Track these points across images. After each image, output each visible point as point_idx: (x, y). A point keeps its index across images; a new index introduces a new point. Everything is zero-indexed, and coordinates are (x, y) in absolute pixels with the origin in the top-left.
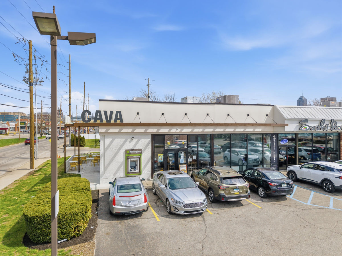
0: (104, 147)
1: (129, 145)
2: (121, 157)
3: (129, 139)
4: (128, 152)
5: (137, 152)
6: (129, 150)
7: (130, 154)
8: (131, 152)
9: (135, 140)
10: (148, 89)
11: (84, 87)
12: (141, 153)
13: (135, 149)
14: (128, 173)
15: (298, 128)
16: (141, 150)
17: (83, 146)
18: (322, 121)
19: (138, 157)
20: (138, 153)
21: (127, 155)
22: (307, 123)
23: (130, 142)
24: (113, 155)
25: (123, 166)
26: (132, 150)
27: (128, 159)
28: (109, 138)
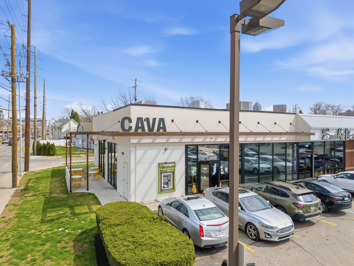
0: (136, 160)
1: (162, 158)
2: (154, 172)
3: (163, 151)
4: (161, 166)
5: (171, 165)
6: (162, 163)
7: (163, 167)
8: (164, 165)
9: (169, 151)
10: (135, 91)
11: (44, 85)
12: (175, 166)
13: (168, 161)
14: (162, 190)
15: (321, 137)
16: (174, 163)
17: (53, 155)
18: (339, 130)
19: (172, 171)
20: (172, 167)
21: (160, 169)
22: (327, 132)
23: (163, 154)
24: (145, 170)
25: (155, 182)
26: (166, 163)
27: (161, 173)
28: (141, 150)
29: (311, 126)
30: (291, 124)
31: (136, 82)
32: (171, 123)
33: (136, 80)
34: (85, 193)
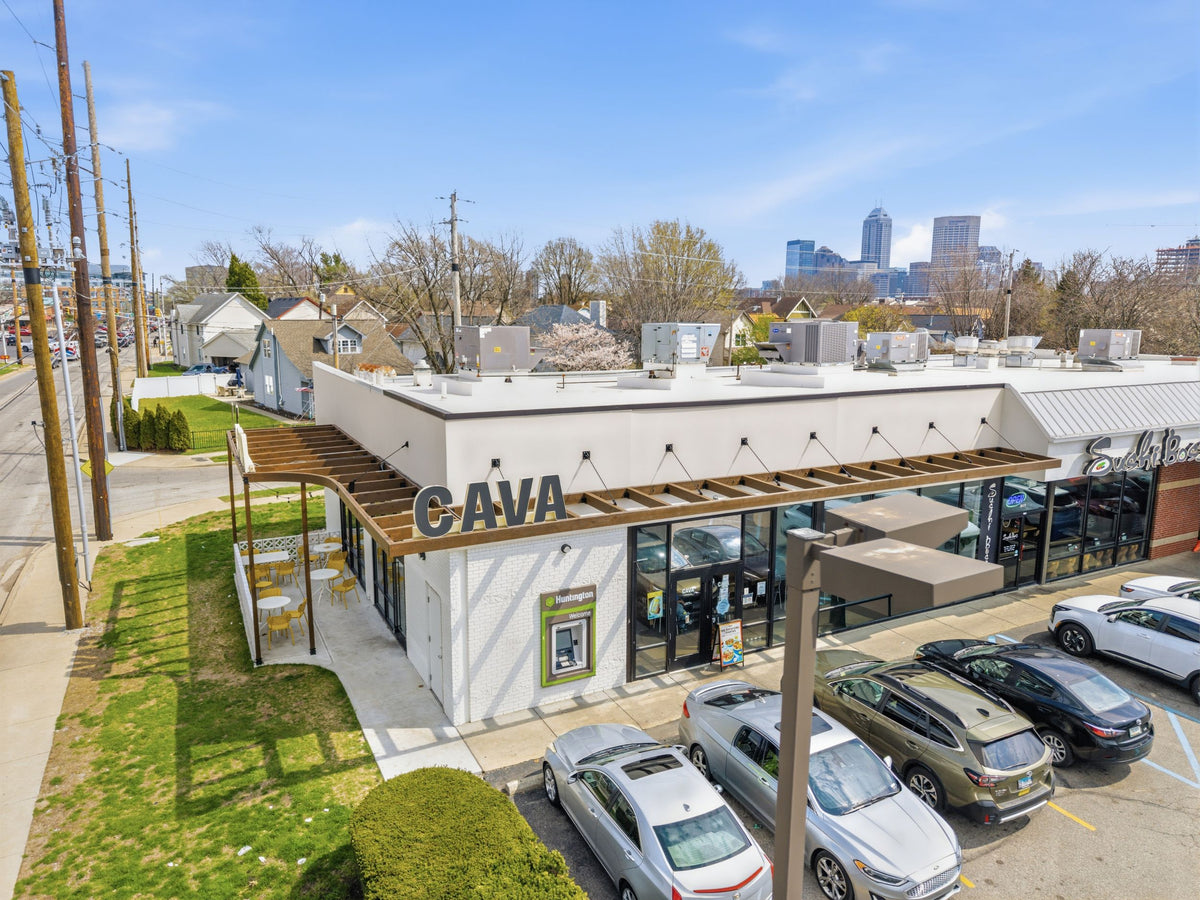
0: (467, 593)
1: (552, 578)
2: (527, 623)
3: (555, 554)
4: (550, 602)
5: (580, 597)
6: (553, 595)
7: (557, 607)
8: (559, 599)
9: (573, 555)
12: (594, 599)
13: (573, 585)
15: (1080, 466)
16: (593, 588)
17: (181, 451)
18: (1142, 438)
19: (583, 615)
20: (586, 601)
21: (546, 614)
23: (556, 563)
24: (499, 619)
25: (532, 654)
26: (564, 592)
27: (551, 626)
28: (484, 558)
29: (1052, 434)
30: (983, 421)
31: (455, 204)
32: (581, 463)
33: (453, 197)
34: (303, 665)
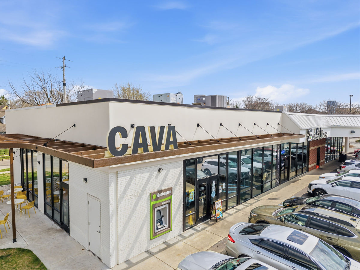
0: (117, 195)
1: (154, 187)
2: (144, 208)
3: (156, 172)
4: (154, 197)
5: (166, 193)
6: (155, 193)
8: (158, 195)
9: (163, 173)
10: (63, 73)
12: (171, 194)
13: (163, 188)
14: (155, 234)
16: (171, 189)
19: (167, 202)
20: (168, 195)
21: (153, 203)
23: (156, 178)
24: (132, 207)
25: (146, 224)
26: (160, 192)
27: (154, 209)
28: (126, 176)
30: (278, 124)
31: (65, 61)
33: (64, 58)
